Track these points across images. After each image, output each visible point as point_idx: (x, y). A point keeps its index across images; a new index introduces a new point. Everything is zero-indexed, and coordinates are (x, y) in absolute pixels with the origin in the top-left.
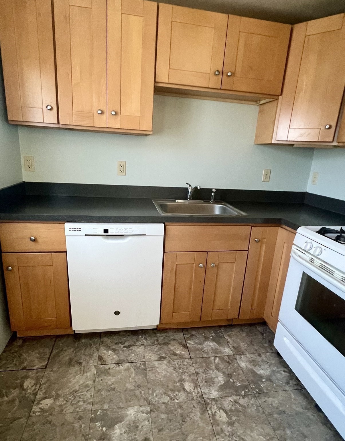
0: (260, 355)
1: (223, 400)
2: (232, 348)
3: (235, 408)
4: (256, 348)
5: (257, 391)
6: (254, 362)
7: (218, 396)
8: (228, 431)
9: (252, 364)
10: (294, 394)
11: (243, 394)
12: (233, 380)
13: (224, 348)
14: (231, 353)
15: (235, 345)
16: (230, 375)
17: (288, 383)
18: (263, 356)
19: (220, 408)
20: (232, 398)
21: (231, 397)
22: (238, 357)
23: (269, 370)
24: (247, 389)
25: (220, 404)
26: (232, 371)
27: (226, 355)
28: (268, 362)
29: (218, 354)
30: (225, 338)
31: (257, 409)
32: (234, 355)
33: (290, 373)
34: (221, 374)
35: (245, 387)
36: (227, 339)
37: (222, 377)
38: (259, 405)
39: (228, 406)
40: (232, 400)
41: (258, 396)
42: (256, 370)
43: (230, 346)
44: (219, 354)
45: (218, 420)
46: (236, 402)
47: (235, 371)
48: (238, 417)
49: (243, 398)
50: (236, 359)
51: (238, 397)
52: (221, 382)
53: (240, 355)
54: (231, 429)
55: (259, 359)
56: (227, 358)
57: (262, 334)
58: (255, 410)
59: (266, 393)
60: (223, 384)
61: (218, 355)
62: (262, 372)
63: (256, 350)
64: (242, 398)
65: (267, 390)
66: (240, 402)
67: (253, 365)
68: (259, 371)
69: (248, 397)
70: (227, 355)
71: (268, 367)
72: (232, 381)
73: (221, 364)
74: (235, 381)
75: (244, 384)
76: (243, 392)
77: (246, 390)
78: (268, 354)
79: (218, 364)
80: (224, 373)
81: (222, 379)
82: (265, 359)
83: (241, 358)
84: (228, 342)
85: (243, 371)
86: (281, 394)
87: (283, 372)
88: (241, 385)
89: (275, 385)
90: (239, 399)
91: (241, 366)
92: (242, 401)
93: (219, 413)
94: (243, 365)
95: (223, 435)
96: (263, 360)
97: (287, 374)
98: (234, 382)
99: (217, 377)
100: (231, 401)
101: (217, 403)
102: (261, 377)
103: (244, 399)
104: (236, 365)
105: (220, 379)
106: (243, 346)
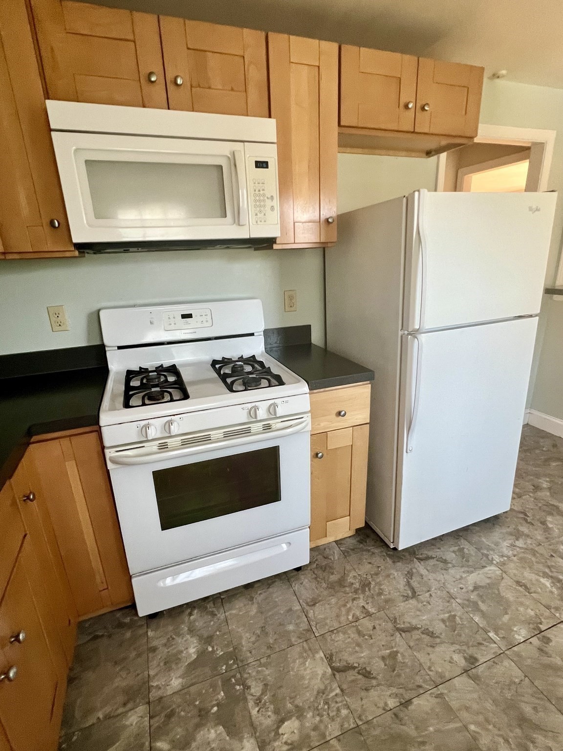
0: (154, 650)
1: (259, 729)
2: (129, 706)
3: (270, 704)
4: (133, 654)
5: (232, 662)
6: (169, 663)
7: (252, 740)
8: (313, 717)
9: (174, 666)
10: (231, 609)
11: (242, 687)
12: (213, 706)
13: (125, 727)
14: (142, 709)
15: (120, 699)
16: (203, 714)
17: (213, 615)
18: (155, 643)
19: (277, 735)
20: (253, 709)
21: (251, 710)
22: (154, 695)
23: (188, 636)
24: (230, 680)
25: (270, 732)
26: (192, 707)
27: (147, 723)
28: (171, 636)
29: (143, 744)
30: (93, 724)
31: (265, 665)
32: (149, 703)
33: (195, 607)
34: (202, 732)
35: (226, 682)
36: (98, 718)
37: (208, 730)
38: (258, 662)
39: (269, 717)
40: (257, 709)
41: (242, 661)
42: (189, 661)
43: (121, 710)
44: (143, 740)
45: (300, 737)
46: (258, 701)
47: (191, 703)
48: (284, 698)
49: (249, 688)
50: (161, 698)
51: (249, 697)
52: (220, 734)
53: (149, 689)
54: (308, 713)
55: (163, 652)
56: (156, 719)
57: (96, 637)
58: (267, 669)
59: (235, 649)
60: (224, 727)
61: (147, 744)
62: (192, 650)
63: (139, 655)
64: (250, 690)
65: (227, 646)
66: (258, 694)
67: (177, 664)
68: (190, 655)
69: (247, 679)
70: (147, 719)
71: (183, 639)
72: (215, 709)
73: (171, 735)
74: (215, 702)
75: (220, 685)
76: (238, 687)
77: (232, 681)
78: (150, 634)
79: (172, 742)
80: (198, 726)
81: (213, 731)
82: (164, 641)
83: (158, 688)
84: (108, 717)
85: (192, 685)
86: (233, 626)
87: (192, 617)
88: (223, 691)
89: (218, 633)
90: (253, 696)
91: (179, 687)
92: (256, 689)
93: (286, 736)
94: (176, 683)
95: (322, 727)
96: (165, 645)
97: (196, 611)
98: (218, 705)
99: (209, 743)
100: (258, 711)
101: (267, 741)
102: (202, 654)
103: (250, 686)
104: (178, 700)
105: (212, 734)
106: (123, 680)
